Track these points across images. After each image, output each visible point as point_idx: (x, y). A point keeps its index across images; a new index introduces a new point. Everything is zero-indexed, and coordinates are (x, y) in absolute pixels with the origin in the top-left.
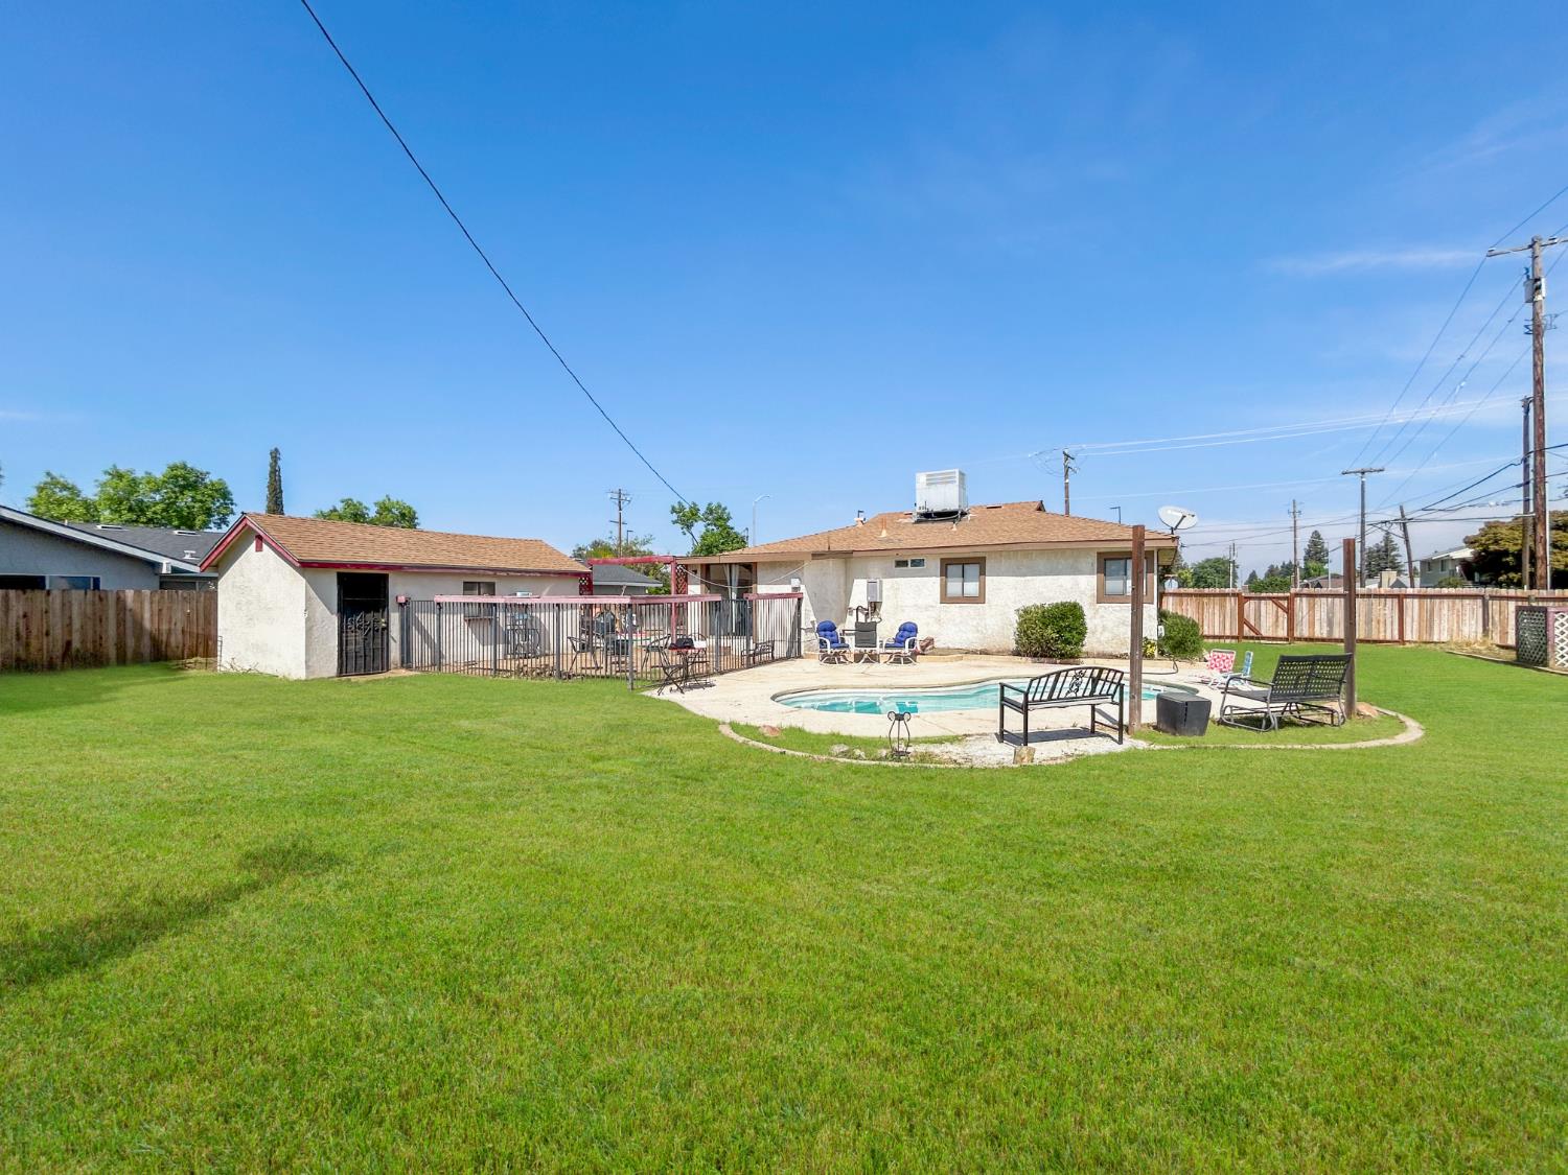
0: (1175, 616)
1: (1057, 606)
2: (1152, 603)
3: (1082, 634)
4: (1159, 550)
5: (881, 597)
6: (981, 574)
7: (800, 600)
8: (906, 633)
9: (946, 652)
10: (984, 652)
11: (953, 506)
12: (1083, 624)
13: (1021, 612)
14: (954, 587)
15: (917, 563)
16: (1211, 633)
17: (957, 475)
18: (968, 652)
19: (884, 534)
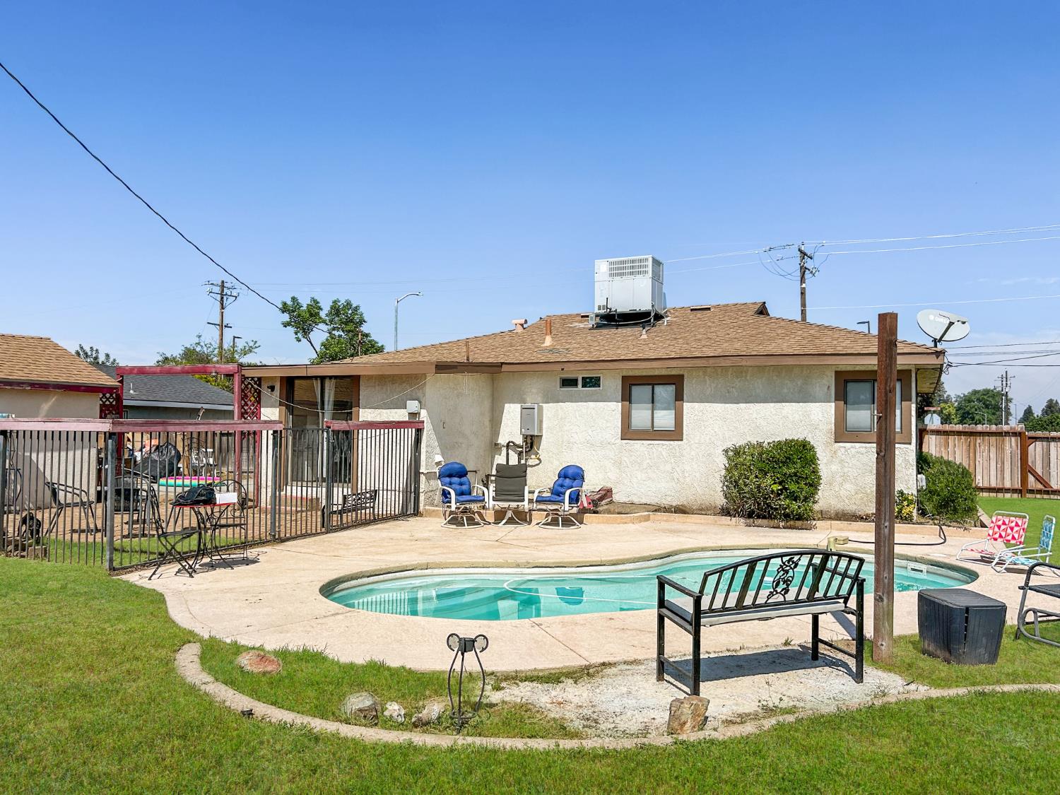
0: (941, 461)
1: (778, 445)
2: (910, 444)
3: (814, 486)
4: (919, 369)
5: (541, 429)
6: (677, 399)
7: (419, 432)
8: (567, 481)
9: (627, 509)
10: (681, 510)
11: (644, 304)
12: (815, 472)
13: (731, 453)
14: (641, 416)
15: (592, 382)
16: (986, 485)
17: (650, 263)
18: (659, 509)
19: (548, 341)
